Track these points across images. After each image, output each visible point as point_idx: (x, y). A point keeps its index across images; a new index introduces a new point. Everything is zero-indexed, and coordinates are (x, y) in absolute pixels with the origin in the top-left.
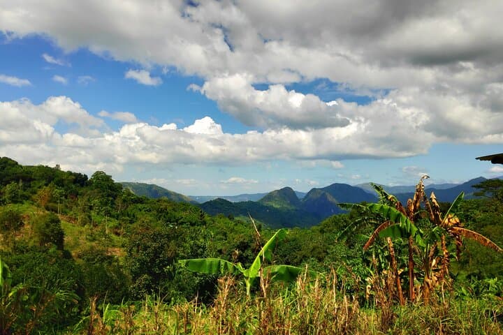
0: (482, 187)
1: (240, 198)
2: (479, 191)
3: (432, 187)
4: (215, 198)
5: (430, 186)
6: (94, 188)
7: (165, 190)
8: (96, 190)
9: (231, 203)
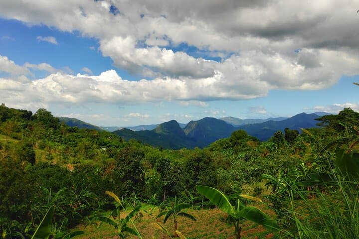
0: (321, 120)
1: (139, 128)
2: (319, 122)
3: (272, 120)
4: (121, 128)
5: (270, 118)
6: (38, 121)
7: (84, 122)
8: (40, 123)
9: (133, 131)
